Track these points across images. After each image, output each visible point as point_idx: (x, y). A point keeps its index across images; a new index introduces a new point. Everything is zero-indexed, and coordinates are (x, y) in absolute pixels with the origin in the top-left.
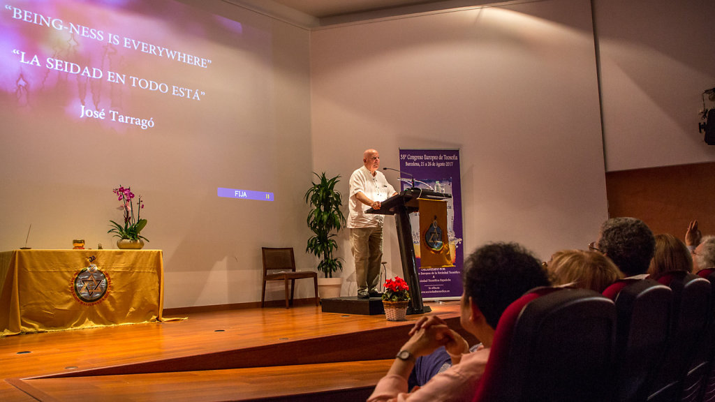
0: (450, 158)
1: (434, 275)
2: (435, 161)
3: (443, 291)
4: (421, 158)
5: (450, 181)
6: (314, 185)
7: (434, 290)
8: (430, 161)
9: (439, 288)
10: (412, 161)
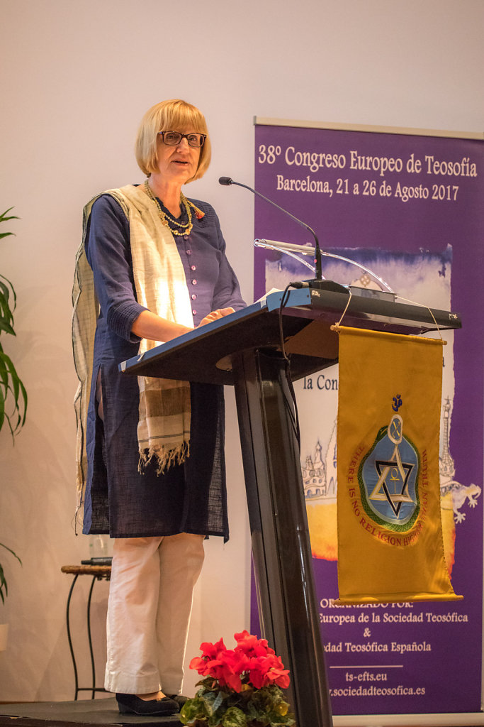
0: (450, 169)
1: (369, 624)
2: (392, 178)
3: (400, 691)
4: (336, 162)
5: (443, 261)
7: (366, 685)
8: (372, 175)
9: (384, 677)
10: (300, 173)
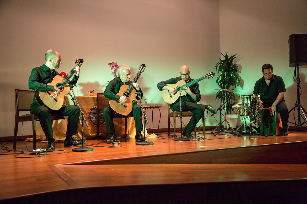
6: (221, 60)
